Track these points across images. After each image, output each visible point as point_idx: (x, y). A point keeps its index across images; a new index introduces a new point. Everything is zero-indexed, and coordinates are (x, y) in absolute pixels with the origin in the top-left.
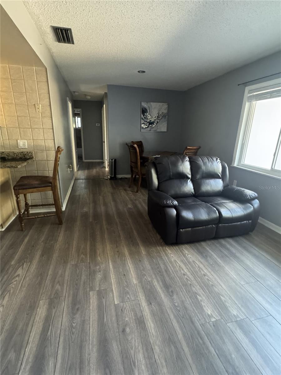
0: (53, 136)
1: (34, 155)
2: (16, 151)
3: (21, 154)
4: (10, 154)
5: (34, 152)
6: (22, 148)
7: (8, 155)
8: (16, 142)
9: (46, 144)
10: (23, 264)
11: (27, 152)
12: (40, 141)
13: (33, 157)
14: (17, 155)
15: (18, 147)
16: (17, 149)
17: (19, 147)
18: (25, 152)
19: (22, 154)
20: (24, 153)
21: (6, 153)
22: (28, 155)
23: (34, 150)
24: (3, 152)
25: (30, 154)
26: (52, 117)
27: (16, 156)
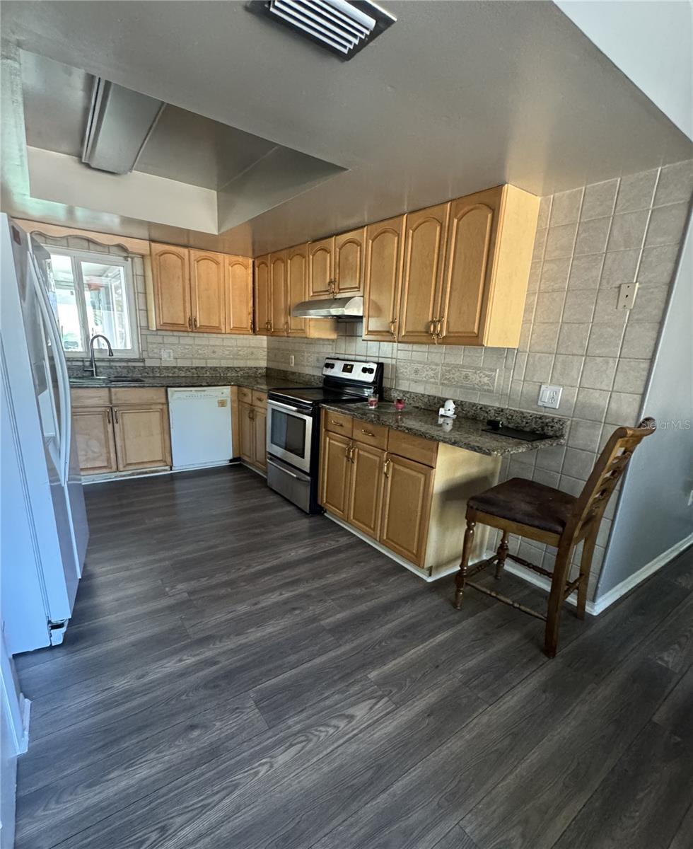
0: (643, 383)
1: (566, 431)
2: (530, 411)
3: (536, 422)
4: (514, 417)
5: (572, 421)
6: (545, 407)
7: (510, 417)
8: (538, 388)
9: (613, 406)
10: (382, 697)
11: (553, 419)
12: (597, 394)
13: (562, 436)
14: (527, 423)
15: (538, 402)
16: (535, 407)
17: (540, 403)
18: (546, 417)
19: (540, 421)
20: (544, 420)
21: (507, 412)
22: (552, 427)
23: (573, 417)
24: (502, 410)
25: (557, 426)
26: (661, 323)
27: (524, 423)
